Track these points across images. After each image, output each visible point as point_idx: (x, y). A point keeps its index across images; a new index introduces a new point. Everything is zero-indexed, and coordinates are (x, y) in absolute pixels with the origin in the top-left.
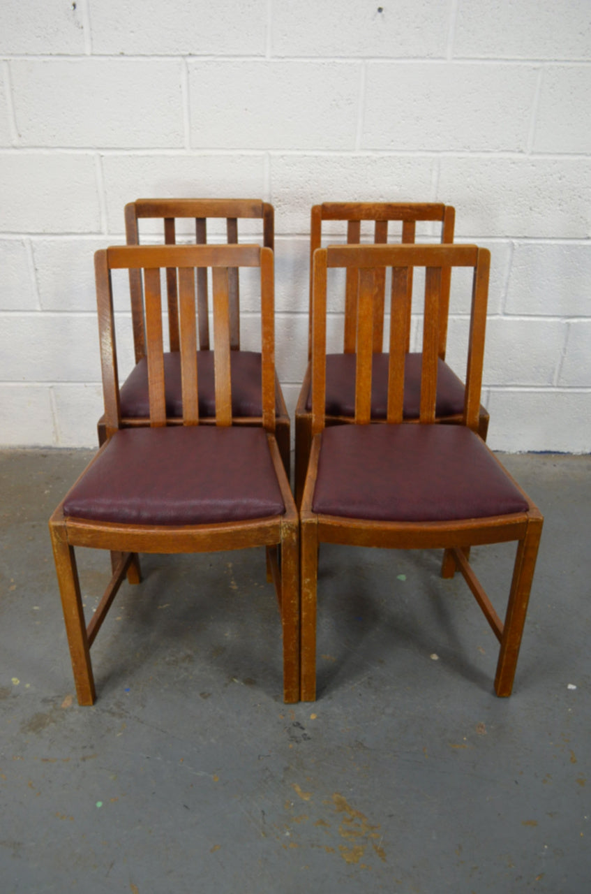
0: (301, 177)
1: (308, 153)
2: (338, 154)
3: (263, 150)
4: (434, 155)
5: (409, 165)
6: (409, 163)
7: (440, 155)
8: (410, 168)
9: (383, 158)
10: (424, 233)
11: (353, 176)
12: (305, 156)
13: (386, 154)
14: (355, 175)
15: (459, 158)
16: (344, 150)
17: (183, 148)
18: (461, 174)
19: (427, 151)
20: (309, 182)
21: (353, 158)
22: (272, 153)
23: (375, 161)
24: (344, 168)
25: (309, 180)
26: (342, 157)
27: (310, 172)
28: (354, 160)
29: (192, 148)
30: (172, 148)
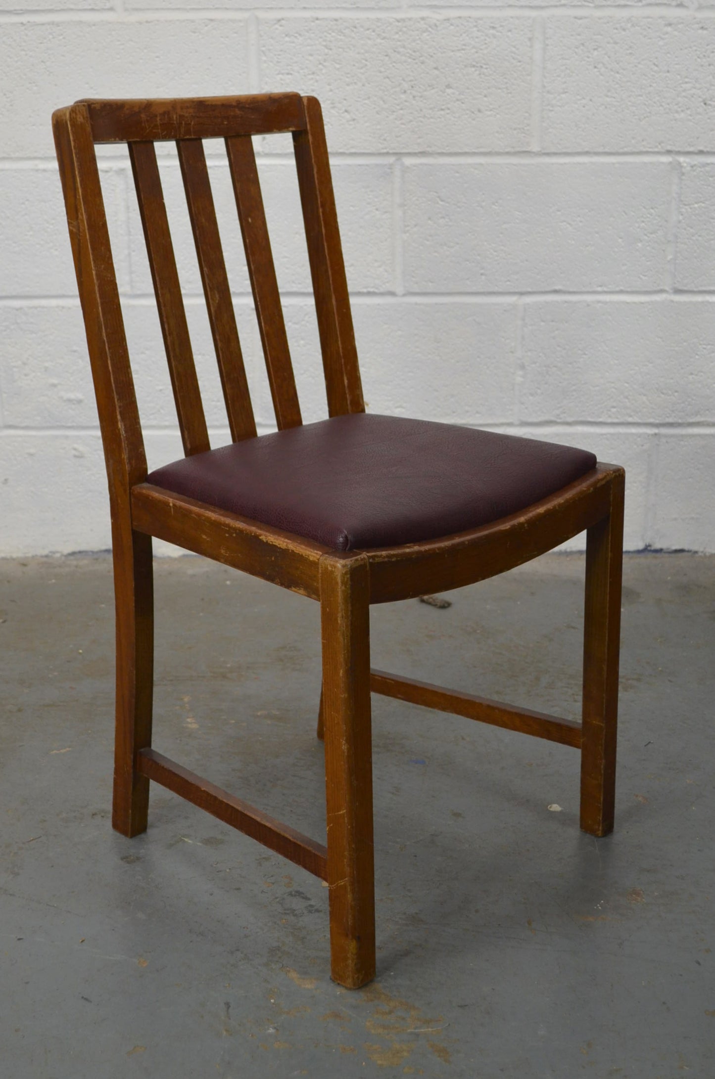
0: (311, 55)
1: (321, 14)
2: (373, 15)
3: (247, 10)
4: (534, 13)
5: (492, 31)
6: (493, 28)
7: (545, 13)
8: (494, 36)
9: (448, 20)
10: (529, 149)
11: (399, 53)
12: (317, 19)
13: (453, 13)
14: (401, 50)
15: (576, 18)
16: (381, 9)
17: (111, 9)
18: (583, 44)
19: (522, 7)
20: (325, 64)
21: (398, 21)
22: (261, 15)
23: (436, 25)
24: (384, 38)
25: (325, 60)
26: (378, 20)
27: (326, 46)
28: (400, 24)
29: (126, 10)
30: (92, 10)
